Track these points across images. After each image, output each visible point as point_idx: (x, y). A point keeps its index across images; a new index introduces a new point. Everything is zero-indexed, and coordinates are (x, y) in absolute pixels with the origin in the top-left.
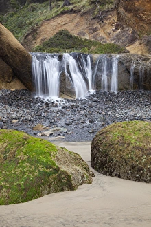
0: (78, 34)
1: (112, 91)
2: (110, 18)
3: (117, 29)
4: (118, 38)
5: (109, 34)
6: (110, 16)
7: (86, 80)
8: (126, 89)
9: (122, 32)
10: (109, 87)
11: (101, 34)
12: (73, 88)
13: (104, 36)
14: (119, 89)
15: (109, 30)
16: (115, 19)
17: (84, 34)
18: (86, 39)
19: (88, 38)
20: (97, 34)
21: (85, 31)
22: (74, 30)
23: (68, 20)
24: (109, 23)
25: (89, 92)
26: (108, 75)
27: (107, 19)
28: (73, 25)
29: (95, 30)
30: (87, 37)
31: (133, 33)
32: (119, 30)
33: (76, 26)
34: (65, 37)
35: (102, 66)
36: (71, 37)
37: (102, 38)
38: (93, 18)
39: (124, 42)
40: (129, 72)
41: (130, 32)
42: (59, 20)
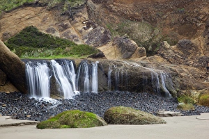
0: (47, 31)
1: (93, 92)
2: (81, 16)
3: (88, 27)
4: (90, 37)
5: (81, 32)
6: (81, 14)
7: (71, 82)
8: (105, 90)
9: (95, 31)
10: (91, 89)
11: (73, 32)
12: (62, 90)
13: (75, 34)
14: (99, 90)
15: (80, 28)
16: (86, 16)
17: (54, 31)
18: (57, 38)
19: (59, 36)
20: (69, 32)
21: (55, 28)
22: (41, 25)
23: (33, 14)
24: (80, 21)
25: (74, 93)
26: (89, 78)
27: (78, 16)
28: (40, 20)
29: (65, 27)
30: (57, 34)
31: (105, 32)
32: (91, 29)
33: (44, 21)
34: (34, 35)
35: (84, 70)
36: (40, 34)
37: (74, 37)
38: (63, 15)
39: (96, 41)
40: (107, 76)
41: (102, 32)
42: (22, 13)
